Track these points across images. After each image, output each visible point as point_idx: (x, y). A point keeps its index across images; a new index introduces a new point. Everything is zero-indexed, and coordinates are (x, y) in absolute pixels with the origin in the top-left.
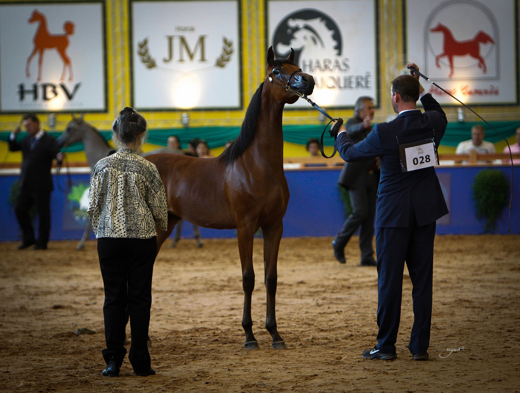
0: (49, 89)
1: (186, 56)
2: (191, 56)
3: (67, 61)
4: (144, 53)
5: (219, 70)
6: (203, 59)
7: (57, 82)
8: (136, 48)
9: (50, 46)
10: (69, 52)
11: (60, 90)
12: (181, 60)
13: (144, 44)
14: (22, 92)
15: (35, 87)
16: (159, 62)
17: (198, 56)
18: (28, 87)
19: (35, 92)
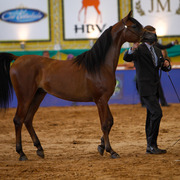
0: (90, 27)
1: (160, 9)
2: (163, 9)
3: (99, 12)
4: (139, 8)
5: (177, 16)
6: (169, 10)
7: (94, 23)
8: (134, 5)
9: (90, 5)
10: (100, 8)
11: (95, 28)
12: (158, 11)
13: (138, 3)
14: (76, 29)
15: (83, 26)
16: (146, 12)
17: (166, 8)
18: (79, 26)
19: (83, 29)
